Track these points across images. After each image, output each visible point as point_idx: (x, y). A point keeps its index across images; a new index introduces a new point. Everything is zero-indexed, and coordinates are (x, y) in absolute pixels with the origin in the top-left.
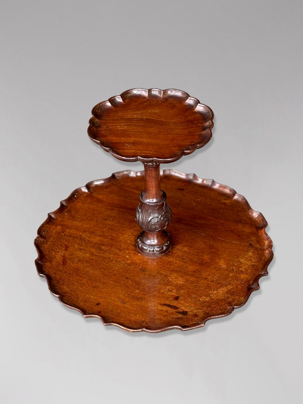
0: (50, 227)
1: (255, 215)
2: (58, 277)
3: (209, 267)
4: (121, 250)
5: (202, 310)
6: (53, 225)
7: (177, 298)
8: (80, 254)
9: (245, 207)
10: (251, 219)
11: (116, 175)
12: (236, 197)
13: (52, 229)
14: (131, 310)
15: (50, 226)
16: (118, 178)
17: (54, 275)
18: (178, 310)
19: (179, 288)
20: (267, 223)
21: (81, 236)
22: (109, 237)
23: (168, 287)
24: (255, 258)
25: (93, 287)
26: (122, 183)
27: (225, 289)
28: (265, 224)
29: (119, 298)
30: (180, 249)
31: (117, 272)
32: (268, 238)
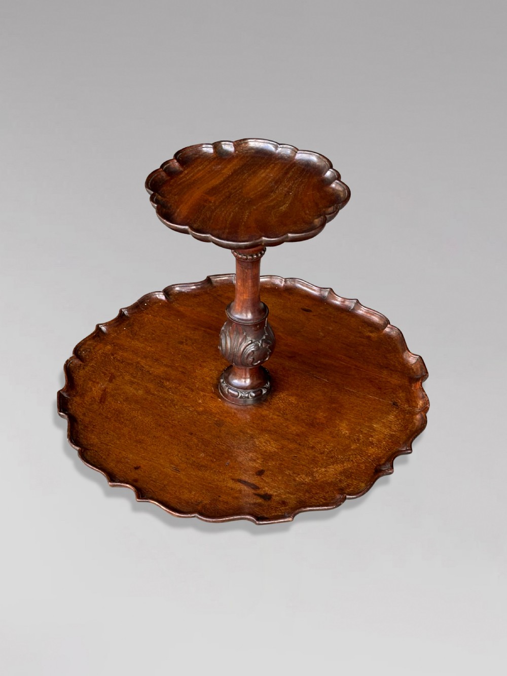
0: (96, 346)
1: (412, 360)
2: (87, 420)
3: (322, 431)
4: (192, 390)
5: (295, 496)
6: (100, 343)
7: (260, 473)
8: (130, 390)
9: (399, 346)
10: (405, 366)
11: (214, 279)
12: (387, 330)
13: (97, 348)
14: (186, 482)
15: (96, 343)
16: (215, 284)
17: (82, 417)
18: (259, 492)
19: (268, 457)
20: (427, 372)
21: (138, 363)
22: (180, 369)
23: (251, 454)
24: (398, 425)
25: (136, 441)
26: (220, 293)
27: (339, 467)
28: (424, 375)
29: (171, 462)
30: (284, 399)
31: (179, 422)
32: (425, 397)
